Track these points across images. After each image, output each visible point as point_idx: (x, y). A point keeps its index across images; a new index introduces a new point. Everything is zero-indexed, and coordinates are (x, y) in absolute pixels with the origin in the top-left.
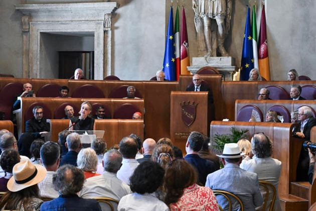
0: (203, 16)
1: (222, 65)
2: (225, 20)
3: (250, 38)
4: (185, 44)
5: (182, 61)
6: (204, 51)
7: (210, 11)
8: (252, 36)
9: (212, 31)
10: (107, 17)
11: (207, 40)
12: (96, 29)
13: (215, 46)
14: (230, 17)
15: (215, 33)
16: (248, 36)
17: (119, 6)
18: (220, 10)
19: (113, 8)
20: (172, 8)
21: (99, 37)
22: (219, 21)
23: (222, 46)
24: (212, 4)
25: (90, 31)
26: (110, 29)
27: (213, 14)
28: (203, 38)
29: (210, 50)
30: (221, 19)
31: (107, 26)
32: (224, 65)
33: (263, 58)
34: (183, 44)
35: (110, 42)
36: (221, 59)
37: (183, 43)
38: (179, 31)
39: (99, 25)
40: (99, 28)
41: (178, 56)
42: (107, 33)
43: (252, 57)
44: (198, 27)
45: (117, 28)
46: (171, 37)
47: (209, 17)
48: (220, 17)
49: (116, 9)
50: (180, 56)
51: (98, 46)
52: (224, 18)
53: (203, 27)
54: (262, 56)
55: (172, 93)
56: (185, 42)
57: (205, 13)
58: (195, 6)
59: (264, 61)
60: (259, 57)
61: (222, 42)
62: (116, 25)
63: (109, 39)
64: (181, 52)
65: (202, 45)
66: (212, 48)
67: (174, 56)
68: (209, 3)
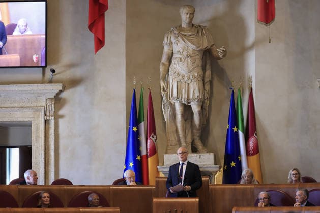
0: (174, 101)
1: (202, 163)
2: (202, 107)
3: (235, 129)
4: (153, 137)
5: (149, 159)
6: (175, 145)
7: (184, 96)
8: (238, 127)
9: (185, 121)
10: (49, 103)
11: (180, 132)
12: (34, 118)
13: (189, 139)
14: (208, 102)
15: (190, 123)
16: (232, 126)
17: (64, 88)
18: (197, 94)
19: (57, 91)
20: (135, 92)
21: (37, 129)
22: (195, 108)
23: (198, 139)
24: (187, 86)
25: (27, 120)
26: (53, 118)
27: (188, 99)
28: (174, 129)
29: (184, 144)
30: (199, 105)
31: (48, 114)
32: (205, 163)
33: (253, 154)
34: (151, 137)
35: (53, 135)
36: (200, 156)
37: (150, 135)
38: (144, 121)
39: (38, 113)
40: (38, 117)
41: (144, 153)
42: (49, 124)
43: (239, 153)
44: (167, 115)
45: (62, 117)
46: (135, 129)
47: (183, 102)
48: (197, 103)
49: (60, 92)
50: (147, 153)
51: (37, 140)
52: (202, 104)
53: (174, 115)
54: (251, 152)
55: (155, 200)
56: (152, 134)
57: (177, 98)
58: (164, 89)
59: (254, 158)
60: (248, 154)
61: (198, 135)
62: (61, 112)
63: (52, 131)
64: (148, 147)
65: (173, 138)
66: (186, 142)
67: (139, 153)
68: (183, 86)
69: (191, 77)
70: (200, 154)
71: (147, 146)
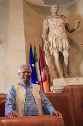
4: (45, 70)
5: (44, 83)
20: (31, 46)
24: (61, 41)
37: (42, 70)
38: (38, 61)
41: (40, 80)
46: (33, 65)
47: (59, 50)
50: (42, 80)
58: (47, 44)
67: (37, 79)
68: (59, 41)
69: (63, 36)
70: (77, 78)
71: (41, 76)
